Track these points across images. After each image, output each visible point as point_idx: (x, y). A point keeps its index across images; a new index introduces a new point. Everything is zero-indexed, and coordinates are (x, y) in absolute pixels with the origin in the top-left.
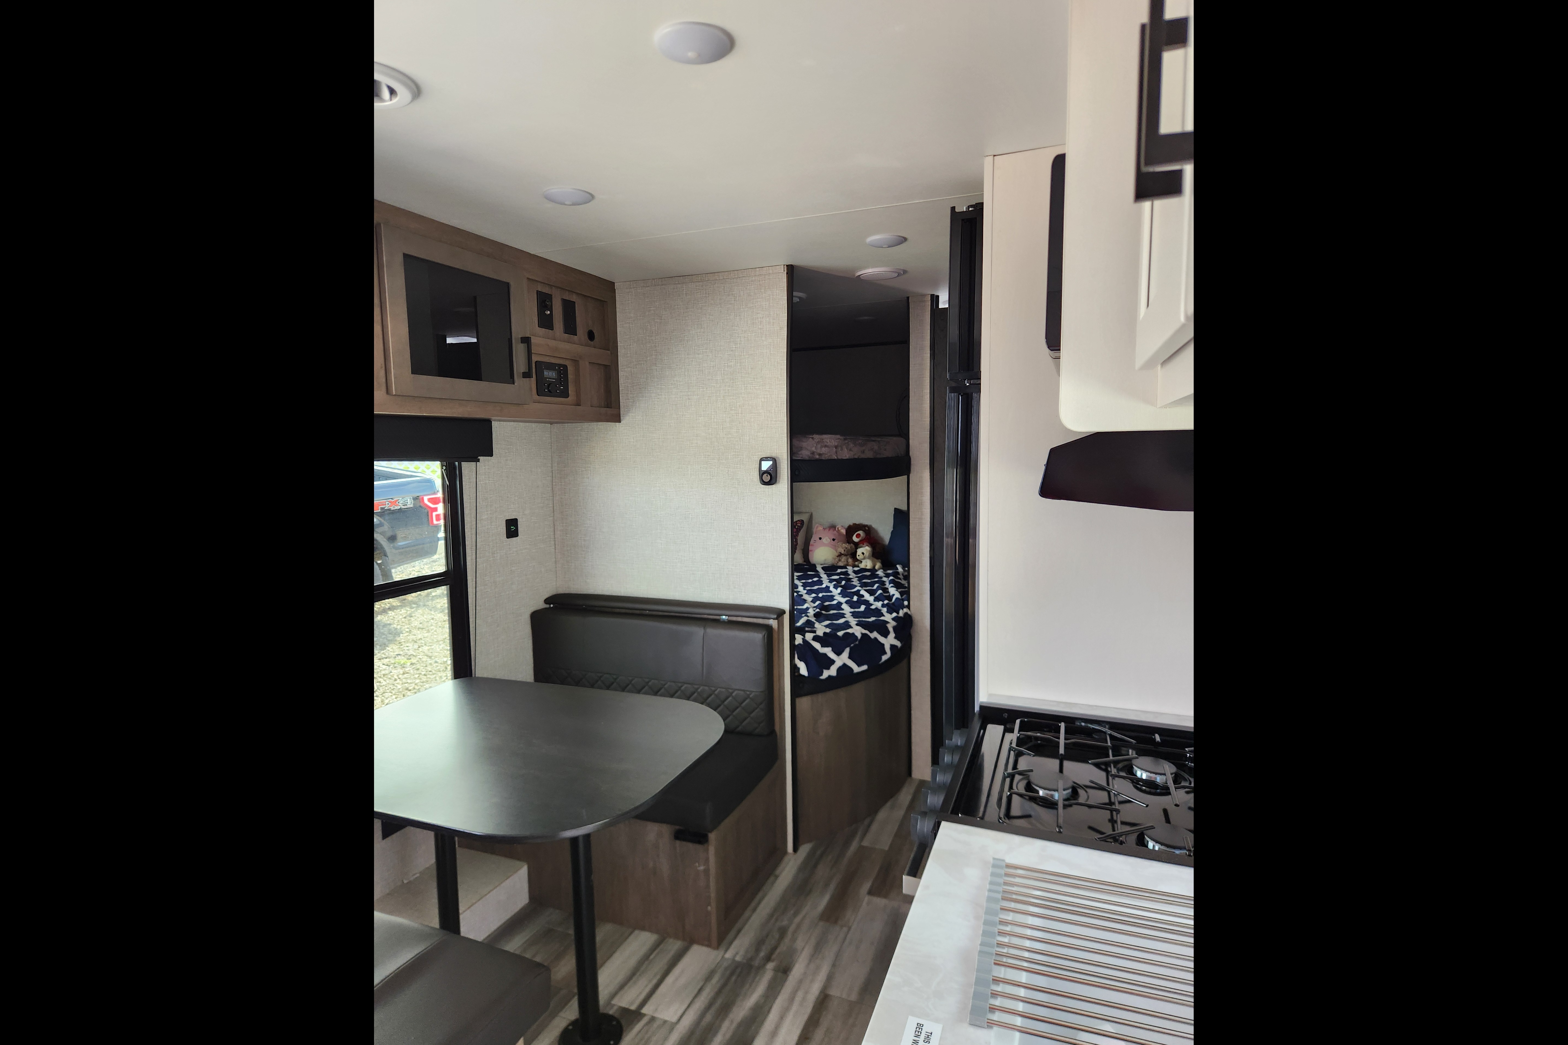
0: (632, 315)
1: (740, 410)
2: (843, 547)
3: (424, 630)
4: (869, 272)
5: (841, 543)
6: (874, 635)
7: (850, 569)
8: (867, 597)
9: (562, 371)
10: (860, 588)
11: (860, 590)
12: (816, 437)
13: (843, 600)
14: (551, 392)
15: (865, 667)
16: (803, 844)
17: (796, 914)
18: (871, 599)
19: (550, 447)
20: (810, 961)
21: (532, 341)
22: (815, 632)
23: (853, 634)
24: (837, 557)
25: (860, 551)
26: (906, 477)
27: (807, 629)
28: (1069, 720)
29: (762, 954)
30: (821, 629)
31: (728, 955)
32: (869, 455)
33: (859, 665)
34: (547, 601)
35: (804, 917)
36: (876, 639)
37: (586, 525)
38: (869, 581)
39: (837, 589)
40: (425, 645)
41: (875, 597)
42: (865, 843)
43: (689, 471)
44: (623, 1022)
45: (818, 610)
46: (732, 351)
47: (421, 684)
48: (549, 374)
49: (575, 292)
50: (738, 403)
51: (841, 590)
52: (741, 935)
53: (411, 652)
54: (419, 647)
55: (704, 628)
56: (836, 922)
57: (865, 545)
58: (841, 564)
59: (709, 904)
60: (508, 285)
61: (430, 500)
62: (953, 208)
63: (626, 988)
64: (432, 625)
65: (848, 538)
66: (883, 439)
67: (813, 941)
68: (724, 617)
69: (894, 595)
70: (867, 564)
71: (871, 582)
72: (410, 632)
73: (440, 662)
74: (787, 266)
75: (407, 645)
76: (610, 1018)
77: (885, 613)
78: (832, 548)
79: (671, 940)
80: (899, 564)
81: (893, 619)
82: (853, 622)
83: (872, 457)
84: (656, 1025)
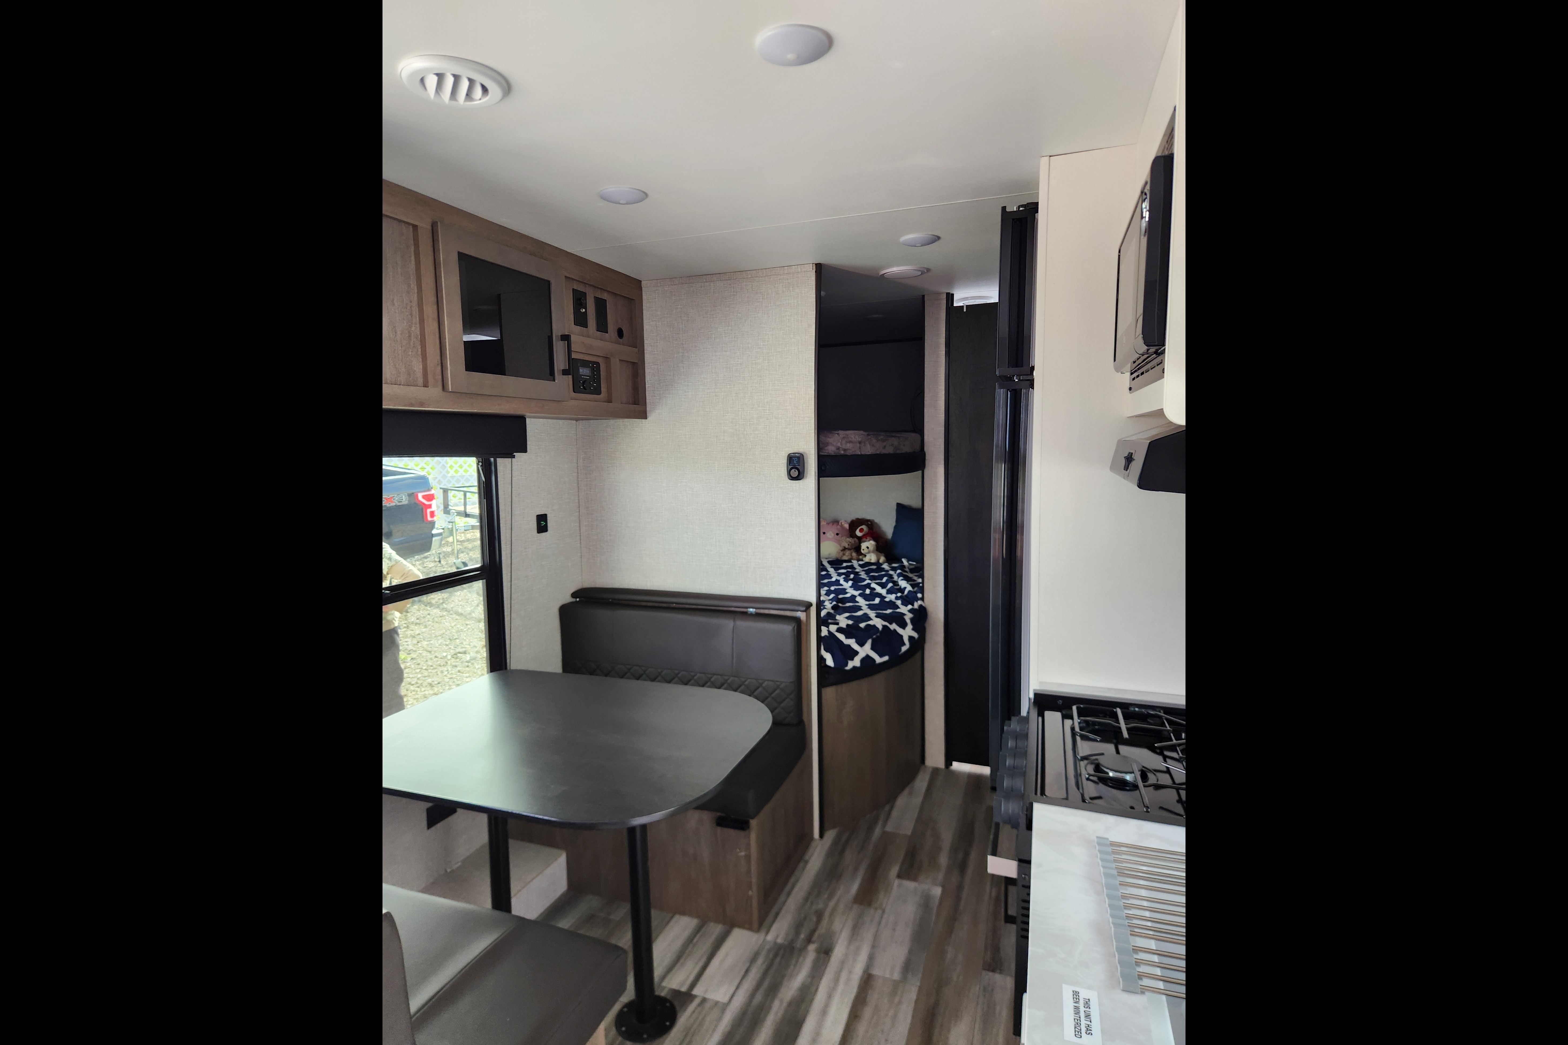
0: (659, 313)
1: (768, 406)
2: (847, 542)
3: (421, 625)
4: (894, 270)
5: (845, 537)
6: (894, 626)
7: (855, 563)
8: (879, 589)
9: (595, 367)
10: (870, 582)
11: (870, 584)
12: (841, 432)
13: (856, 593)
14: (585, 389)
15: (886, 658)
16: (827, 830)
17: (830, 897)
18: (883, 592)
19: (576, 443)
20: (850, 942)
21: (572, 339)
22: (837, 624)
23: (874, 626)
24: (842, 551)
25: (864, 546)
26: (920, 472)
27: (830, 621)
28: (1125, 706)
29: (802, 936)
30: (843, 620)
31: (770, 937)
32: (889, 450)
33: (881, 656)
34: (574, 595)
35: (838, 901)
36: (895, 630)
37: (612, 520)
38: (876, 574)
39: (847, 582)
40: (424, 640)
41: (887, 590)
42: (889, 828)
43: (716, 467)
44: (676, 1004)
45: (834, 603)
46: (760, 348)
47: (424, 678)
48: (584, 372)
49: (606, 290)
50: (765, 400)
51: (852, 584)
52: (779, 918)
53: (410, 647)
54: (418, 642)
55: (734, 621)
56: (869, 904)
57: (868, 540)
58: (845, 558)
59: (750, 888)
60: (548, 283)
61: (424, 497)
62: (1004, 208)
63: (674, 971)
64: (429, 621)
65: (851, 532)
66: (902, 435)
67: (850, 924)
68: (751, 610)
69: (905, 588)
70: (872, 558)
71: (879, 575)
72: (408, 627)
73: (440, 657)
74: (816, 264)
75: (406, 640)
76: (663, 1000)
77: (900, 606)
78: (835, 542)
79: (712, 924)
80: (904, 558)
81: (910, 611)
82: (872, 614)
83: (892, 453)
84: (708, 1005)
